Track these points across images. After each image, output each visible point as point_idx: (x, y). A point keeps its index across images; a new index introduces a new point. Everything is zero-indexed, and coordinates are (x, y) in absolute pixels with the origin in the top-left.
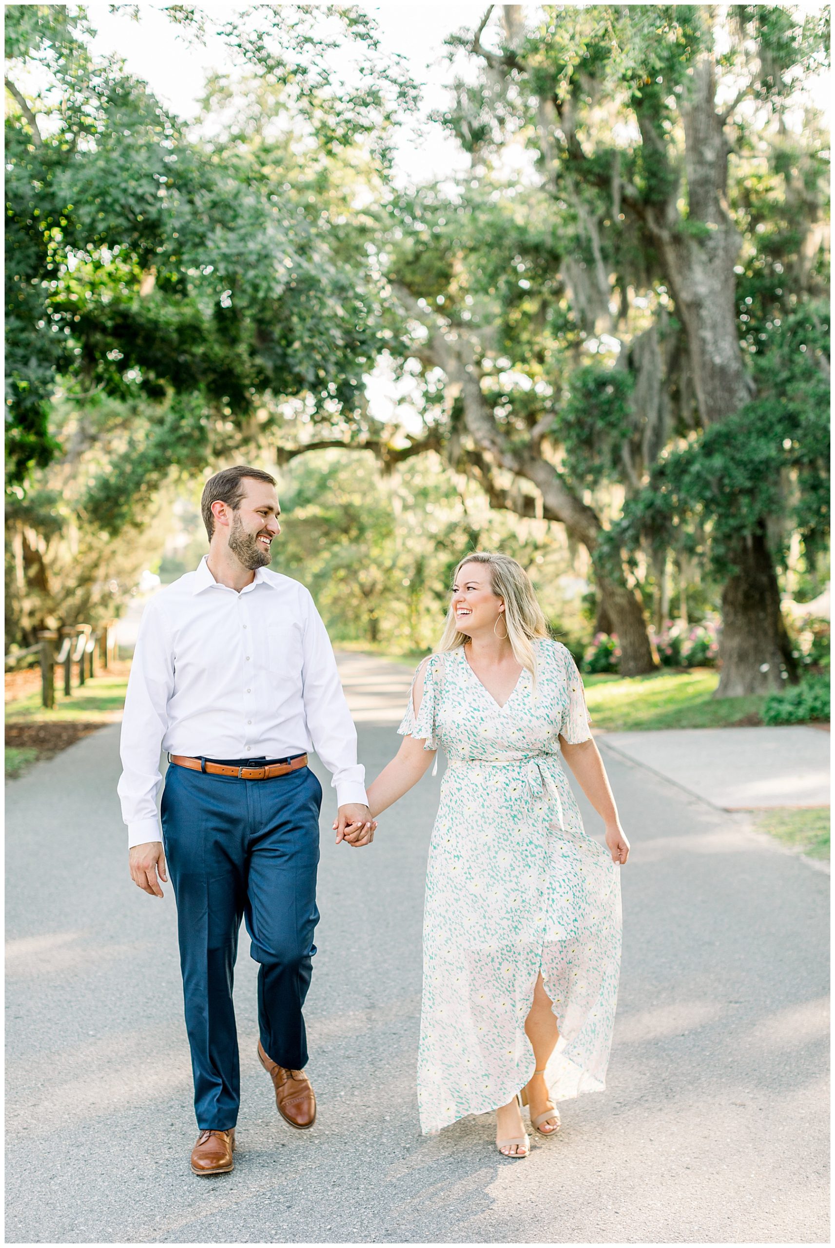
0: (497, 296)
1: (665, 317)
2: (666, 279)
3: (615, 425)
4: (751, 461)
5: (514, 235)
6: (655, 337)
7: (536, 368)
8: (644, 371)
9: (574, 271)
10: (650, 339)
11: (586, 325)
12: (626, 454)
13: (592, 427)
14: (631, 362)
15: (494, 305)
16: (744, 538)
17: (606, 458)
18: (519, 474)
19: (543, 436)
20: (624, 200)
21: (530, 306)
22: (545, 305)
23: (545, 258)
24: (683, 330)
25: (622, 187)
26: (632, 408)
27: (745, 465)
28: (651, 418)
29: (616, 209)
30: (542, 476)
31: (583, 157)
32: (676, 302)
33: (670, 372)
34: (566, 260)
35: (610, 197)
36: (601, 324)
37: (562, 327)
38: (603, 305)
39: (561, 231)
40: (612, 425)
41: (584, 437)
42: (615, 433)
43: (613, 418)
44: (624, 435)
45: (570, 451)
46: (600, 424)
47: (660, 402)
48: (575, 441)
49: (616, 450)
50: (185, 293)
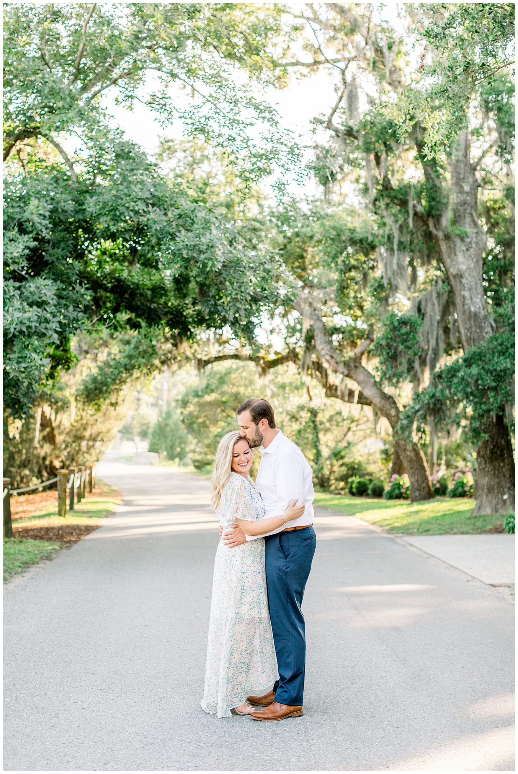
0: (337, 270)
1: (439, 283)
2: (440, 260)
3: (410, 348)
4: (495, 370)
5: (348, 234)
6: (434, 295)
7: (359, 313)
8: (428, 315)
9: (384, 254)
10: (431, 296)
11: (392, 286)
12: (417, 365)
13: (396, 349)
14: (419, 310)
15: (335, 276)
16: (491, 417)
17: (404, 367)
18: (347, 376)
19: (362, 354)
20: (416, 214)
21: (357, 276)
22: (365, 275)
23: (366, 246)
24: (451, 292)
25: (414, 206)
26: (420, 338)
27: (491, 372)
28: (433, 343)
29: (410, 219)
30: (361, 377)
31: (392, 189)
32: (446, 274)
33: (443, 316)
34: (379, 248)
35: (407, 212)
36: (401, 284)
37: (378, 288)
38: (402, 276)
39: (376, 232)
40: (409, 348)
41: (390, 354)
42: (410, 352)
43: (409, 344)
44: (416, 354)
45: (381, 363)
46: (401, 347)
47: (438, 334)
48: (386, 357)
49: (410, 363)
50: (157, 268)
